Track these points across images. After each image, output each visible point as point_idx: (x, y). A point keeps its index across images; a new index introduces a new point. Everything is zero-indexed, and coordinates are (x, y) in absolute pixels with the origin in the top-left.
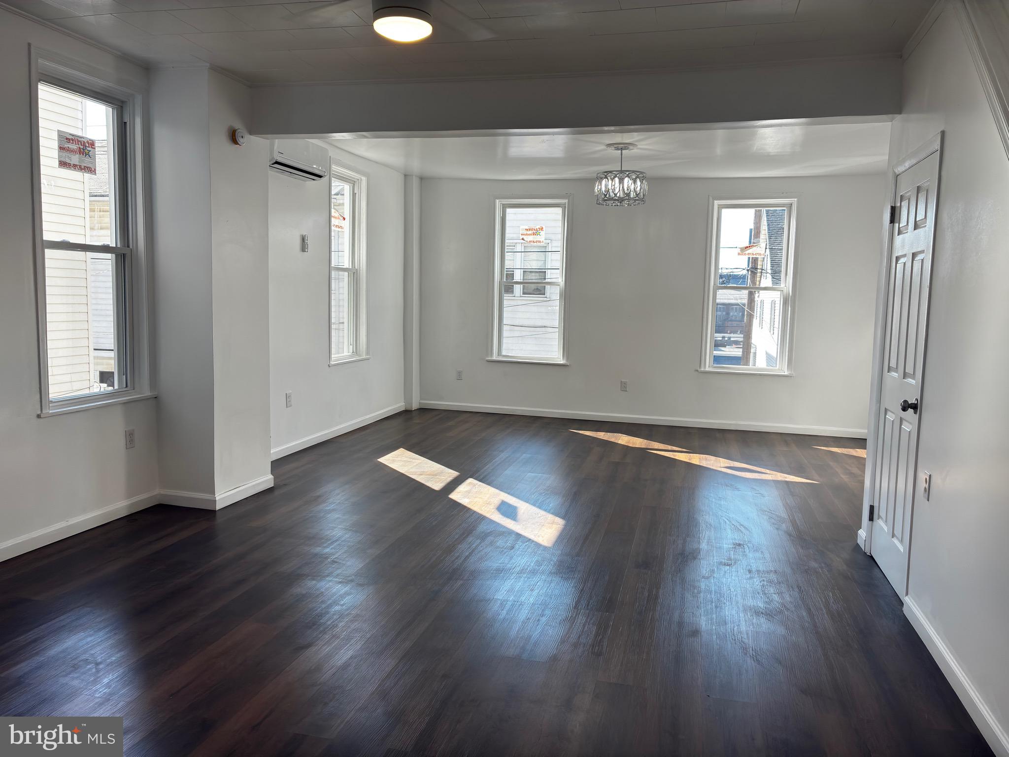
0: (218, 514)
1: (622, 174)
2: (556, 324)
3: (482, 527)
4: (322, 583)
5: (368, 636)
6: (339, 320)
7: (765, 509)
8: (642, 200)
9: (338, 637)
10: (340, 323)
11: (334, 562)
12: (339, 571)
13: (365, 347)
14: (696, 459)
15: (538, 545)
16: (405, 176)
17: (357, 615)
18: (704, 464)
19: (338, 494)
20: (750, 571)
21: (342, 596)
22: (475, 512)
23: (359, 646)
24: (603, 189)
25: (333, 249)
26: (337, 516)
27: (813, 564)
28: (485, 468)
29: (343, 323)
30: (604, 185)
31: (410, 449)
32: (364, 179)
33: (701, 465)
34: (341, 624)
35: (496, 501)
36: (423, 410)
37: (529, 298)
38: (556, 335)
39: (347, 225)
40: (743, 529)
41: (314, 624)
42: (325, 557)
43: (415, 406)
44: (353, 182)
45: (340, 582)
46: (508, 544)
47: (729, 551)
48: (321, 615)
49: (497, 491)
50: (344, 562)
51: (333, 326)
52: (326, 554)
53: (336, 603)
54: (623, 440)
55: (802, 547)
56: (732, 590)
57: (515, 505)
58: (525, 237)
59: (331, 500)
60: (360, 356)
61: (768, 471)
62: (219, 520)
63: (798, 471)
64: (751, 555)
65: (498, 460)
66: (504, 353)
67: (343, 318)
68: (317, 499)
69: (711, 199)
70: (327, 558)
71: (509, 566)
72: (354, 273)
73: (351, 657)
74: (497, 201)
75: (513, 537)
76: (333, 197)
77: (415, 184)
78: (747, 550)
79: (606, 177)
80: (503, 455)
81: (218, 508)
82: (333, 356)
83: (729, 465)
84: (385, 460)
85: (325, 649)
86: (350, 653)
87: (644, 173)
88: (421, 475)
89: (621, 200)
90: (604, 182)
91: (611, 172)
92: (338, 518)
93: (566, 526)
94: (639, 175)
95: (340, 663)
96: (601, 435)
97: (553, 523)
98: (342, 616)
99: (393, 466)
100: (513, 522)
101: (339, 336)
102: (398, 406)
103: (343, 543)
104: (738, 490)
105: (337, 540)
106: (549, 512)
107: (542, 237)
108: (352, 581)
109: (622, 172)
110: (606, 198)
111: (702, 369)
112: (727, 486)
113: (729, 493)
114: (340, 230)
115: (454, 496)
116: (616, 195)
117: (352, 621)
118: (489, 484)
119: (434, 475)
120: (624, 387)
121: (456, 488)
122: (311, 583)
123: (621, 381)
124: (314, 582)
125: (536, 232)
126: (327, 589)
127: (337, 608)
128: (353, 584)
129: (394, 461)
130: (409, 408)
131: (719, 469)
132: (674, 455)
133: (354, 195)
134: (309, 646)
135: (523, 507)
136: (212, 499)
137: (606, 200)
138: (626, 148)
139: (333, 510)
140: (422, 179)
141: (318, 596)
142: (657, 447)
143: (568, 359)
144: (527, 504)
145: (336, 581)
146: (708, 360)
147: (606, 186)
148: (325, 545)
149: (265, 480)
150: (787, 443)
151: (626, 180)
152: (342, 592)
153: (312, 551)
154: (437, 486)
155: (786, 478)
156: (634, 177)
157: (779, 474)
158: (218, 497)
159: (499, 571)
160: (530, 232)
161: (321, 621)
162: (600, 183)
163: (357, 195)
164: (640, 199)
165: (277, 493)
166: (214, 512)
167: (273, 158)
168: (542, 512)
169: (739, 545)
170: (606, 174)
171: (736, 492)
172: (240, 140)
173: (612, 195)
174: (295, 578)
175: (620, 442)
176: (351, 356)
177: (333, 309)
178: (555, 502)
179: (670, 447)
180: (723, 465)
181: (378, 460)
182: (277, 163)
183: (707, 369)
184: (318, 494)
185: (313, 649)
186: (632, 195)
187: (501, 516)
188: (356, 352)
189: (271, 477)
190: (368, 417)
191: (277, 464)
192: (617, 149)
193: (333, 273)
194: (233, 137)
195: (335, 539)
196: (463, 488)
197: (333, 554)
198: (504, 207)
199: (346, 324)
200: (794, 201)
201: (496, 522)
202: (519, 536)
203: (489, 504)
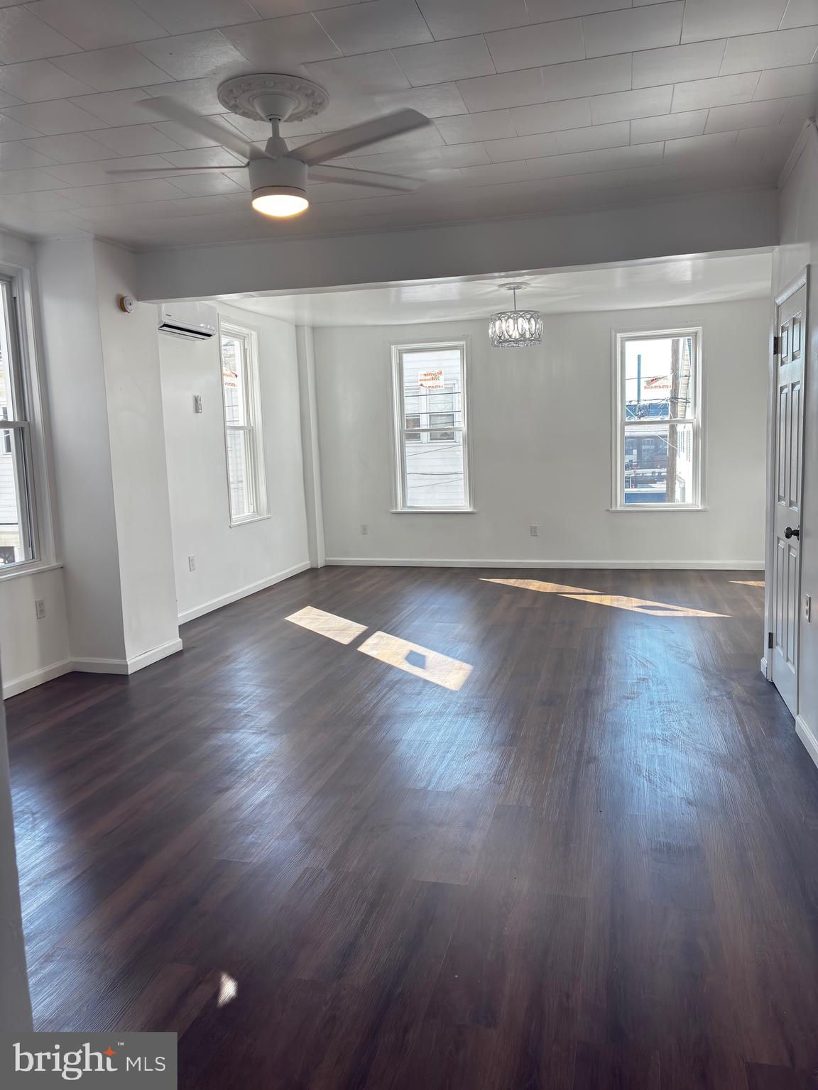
0: (130, 678)
1: (516, 314)
2: (461, 469)
3: (391, 676)
4: (237, 735)
5: (283, 778)
6: (237, 478)
7: (674, 644)
8: (538, 340)
9: (255, 781)
10: (239, 482)
11: (246, 716)
12: (252, 724)
13: (265, 506)
14: (607, 600)
15: (445, 689)
16: (296, 326)
17: (272, 762)
18: (615, 604)
19: (248, 653)
20: (651, 703)
21: (256, 746)
22: (383, 663)
23: (274, 786)
24: (498, 331)
25: (226, 404)
26: (247, 674)
27: (715, 693)
28: (393, 621)
29: (242, 481)
30: (499, 327)
31: (317, 606)
32: (254, 333)
33: (613, 605)
34: (256, 770)
35: (405, 652)
36: (329, 568)
37: (437, 444)
38: (462, 483)
39: (239, 382)
40: (649, 666)
41: (231, 771)
42: (239, 711)
43: (321, 564)
44: (243, 338)
45: (254, 733)
46: (416, 691)
47: (633, 685)
48: (238, 763)
49: (405, 642)
50: (257, 715)
51: (232, 486)
52: (238, 709)
53: (251, 751)
54: (535, 585)
55: (706, 678)
56: (633, 720)
57: (423, 654)
58: (423, 383)
59: (240, 660)
60: (260, 515)
61: (680, 608)
62: (132, 684)
63: (713, 606)
64: (654, 688)
65: (405, 613)
66: (409, 504)
67: (241, 476)
68: (228, 660)
69: (613, 332)
70: (240, 712)
71: (416, 710)
72: (250, 431)
73: (268, 797)
74: (393, 347)
75: (421, 684)
76: (223, 348)
77: (307, 335)
78: (651, 684)
79: (500, 319)
80: (412, 607)
81: (130, 672)
82: (233, 517)
83: (640, 605)
84: (294, 618)
85: (243, 791)
86: (266, 794)
87: (538, 312)
88: (329, 630)
89: (516, 341)
90: (498, 323)
91: (504, 313)
92: (249, 676)
93: (473, 671)
94: (533, 314)
95: (257, 802)
96: (512, 582)
97: (460, 669)
98: (257, 762)
99: (302, 624)
100: (421, 670)
101: (239, 496)
102: (303, 564)
103: (254, 699)
104: (648, 627)
105: (248, 696)
106: (457, 659)
107: (441, 382)
108: (265, 731)
109: (515, 312)
110: (502, 340)
111: (614, 509)
112: (637, 624)
113: (638, 632)
114: (232, 387)
115: (363, 649)
116: (510, 336)
117: (267, 767)
118: (397, 636)
119: (342, 630)
120: (534, 532)
121: (364, 641)
122: (226, 736)
123: (531, 527)
124: (229, 734)
125: (435, 377)
126: (241, 740)
127: (253, 756)
128: (266, 734)
129: (301, 619)
130: (314, 566)
131: (631, 609)
132: (584, 598)
133: (245, 350)
134: (227, 789)
135: (431, 656)
136: (125, 663)
137: (501, 342)
138: (518, 288)
139: (243, 669)
140: (314, 329)
141: (233, 747)
142: (569, 591)
143: (474, 507)
144: (435, 653)
145: (249, 733)
146: (620, 498)
147: (500, 328)
148: (236, 701)
149: (174, 643)
150: (702, 580)
151: (520, 320)
152: (256, 741)
153: (225, 707)
154: (346, 640)
155: (698, 614)
156: (528, 316)
157: (691, 610)
158: (130, 661)
159: (407, 715)
160: (429, 377)
161: (238, 768)
162: (494, 324)
163: (248, 351)
164: (536, 339)
165: (186, 655)
166: (126, 676)
167: (162, 322)
168: (450, 659)
169: (644, 679)
170: (500, 316)
171: (645, 630)
172: (129, 308)
173: (507, 337)
174: (210, 731)
175: (531, 588)
176: (252, 516)
177: (231, 468)
178: (463, 648)
179: (581, 590)
180: (634, 605)
181: (286, 619)
182: (165, 325)
183: (619, 508)
184: (227, 654)
185: (232, 791)
186: (528, 335)
187: (409, 665)
188: (257, 511)
189: (181, 640)
190: (273, 577)
191: (184, 628)
192: (510, 289)
193: (228, 432)
194: (122, 305)
195: (246, 695)
196: (371, 641)
197: (246, 709)
198: (401, 353)
199: (245, 483)
200: (699, 329)
201: (403, 671)
202: (426, 682)
203: (398, 654)
